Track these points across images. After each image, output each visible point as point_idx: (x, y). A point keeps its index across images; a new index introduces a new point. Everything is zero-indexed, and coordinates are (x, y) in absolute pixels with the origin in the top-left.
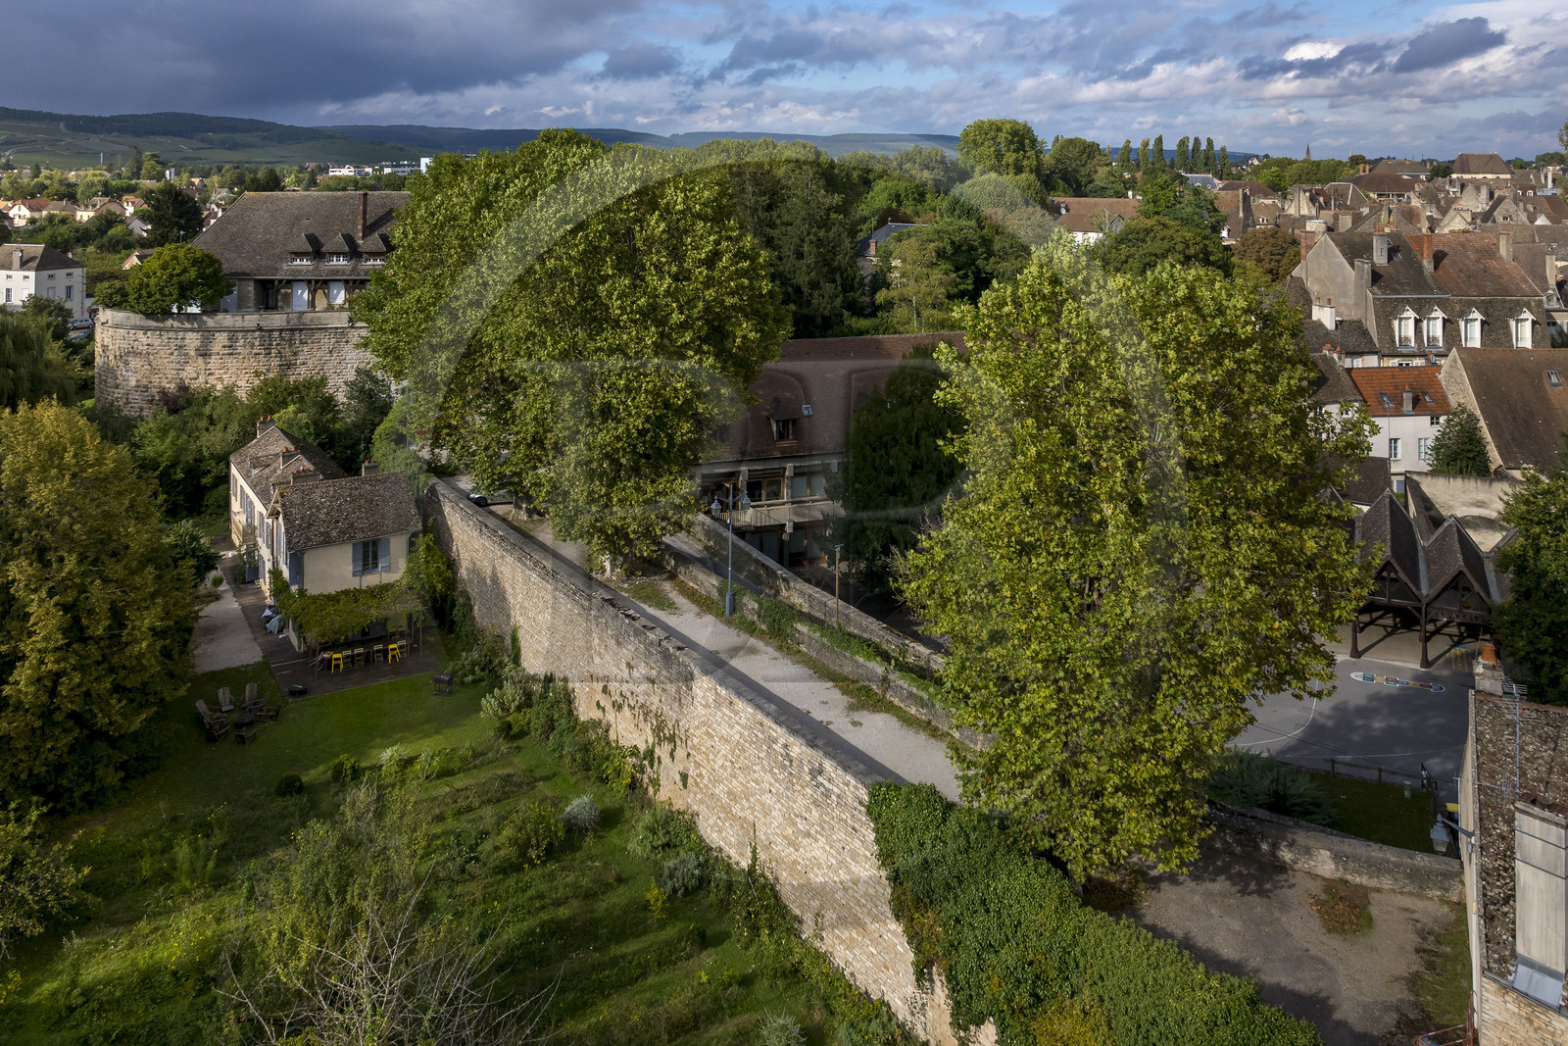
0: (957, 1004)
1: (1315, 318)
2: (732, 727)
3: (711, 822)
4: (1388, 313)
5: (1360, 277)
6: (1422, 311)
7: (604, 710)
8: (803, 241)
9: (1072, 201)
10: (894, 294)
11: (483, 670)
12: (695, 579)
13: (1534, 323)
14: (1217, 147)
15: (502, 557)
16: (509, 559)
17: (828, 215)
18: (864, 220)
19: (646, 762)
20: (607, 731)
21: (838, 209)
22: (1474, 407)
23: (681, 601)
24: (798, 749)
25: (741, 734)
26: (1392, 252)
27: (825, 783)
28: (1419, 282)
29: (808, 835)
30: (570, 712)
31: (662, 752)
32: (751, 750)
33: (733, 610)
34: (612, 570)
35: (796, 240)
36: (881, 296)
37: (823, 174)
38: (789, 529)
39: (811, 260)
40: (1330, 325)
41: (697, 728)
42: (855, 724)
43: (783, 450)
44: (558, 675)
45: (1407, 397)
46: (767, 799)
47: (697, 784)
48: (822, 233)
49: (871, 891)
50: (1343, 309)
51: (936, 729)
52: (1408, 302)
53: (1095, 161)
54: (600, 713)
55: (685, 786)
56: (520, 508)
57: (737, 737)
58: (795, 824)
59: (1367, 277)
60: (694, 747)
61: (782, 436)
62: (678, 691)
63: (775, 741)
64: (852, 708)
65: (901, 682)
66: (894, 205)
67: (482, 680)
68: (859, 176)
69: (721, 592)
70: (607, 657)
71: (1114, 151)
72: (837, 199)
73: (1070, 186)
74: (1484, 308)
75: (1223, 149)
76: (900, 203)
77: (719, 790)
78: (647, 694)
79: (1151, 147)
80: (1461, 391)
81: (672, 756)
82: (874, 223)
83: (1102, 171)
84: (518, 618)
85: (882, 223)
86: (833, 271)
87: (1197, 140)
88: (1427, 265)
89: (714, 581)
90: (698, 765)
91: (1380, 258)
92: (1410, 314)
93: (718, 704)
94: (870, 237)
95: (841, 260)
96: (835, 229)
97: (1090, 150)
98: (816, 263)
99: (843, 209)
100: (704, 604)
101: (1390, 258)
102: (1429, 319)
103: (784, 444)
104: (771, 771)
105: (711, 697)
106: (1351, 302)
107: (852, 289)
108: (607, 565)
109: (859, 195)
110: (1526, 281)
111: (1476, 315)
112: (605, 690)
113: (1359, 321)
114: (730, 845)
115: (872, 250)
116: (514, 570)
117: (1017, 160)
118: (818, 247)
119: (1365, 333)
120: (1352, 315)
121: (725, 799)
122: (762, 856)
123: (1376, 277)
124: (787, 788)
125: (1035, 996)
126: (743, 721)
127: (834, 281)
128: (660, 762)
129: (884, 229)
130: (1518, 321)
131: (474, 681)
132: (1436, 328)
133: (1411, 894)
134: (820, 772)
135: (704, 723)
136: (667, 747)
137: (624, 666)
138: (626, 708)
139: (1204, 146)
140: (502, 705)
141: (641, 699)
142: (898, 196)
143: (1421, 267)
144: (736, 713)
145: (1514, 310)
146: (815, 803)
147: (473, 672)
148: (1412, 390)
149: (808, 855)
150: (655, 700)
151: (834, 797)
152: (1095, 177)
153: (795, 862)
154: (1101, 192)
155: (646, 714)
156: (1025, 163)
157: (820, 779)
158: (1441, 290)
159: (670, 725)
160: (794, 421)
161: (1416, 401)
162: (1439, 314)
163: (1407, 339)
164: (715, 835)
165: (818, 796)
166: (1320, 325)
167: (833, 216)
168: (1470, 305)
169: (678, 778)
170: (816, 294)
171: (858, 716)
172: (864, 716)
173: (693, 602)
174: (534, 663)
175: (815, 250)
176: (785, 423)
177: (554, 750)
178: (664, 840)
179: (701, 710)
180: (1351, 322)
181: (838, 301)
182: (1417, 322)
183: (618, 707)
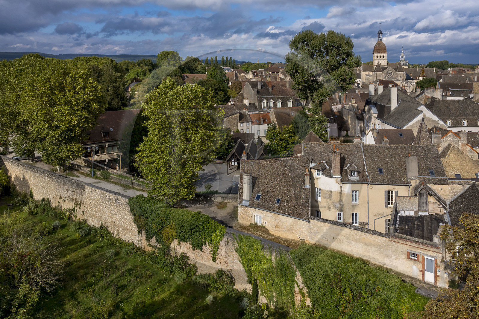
0: (147, 235)
1: (244, 103)
2: (95, 196)
3: (91, 220)
4: (260, 101)
5: (255, 92)
6: (268, 100)
7: (60, 203)
8: (109, 86)
9: (189, 75)
10: (136, 100)
11: (22, 202)
12: (83, 170)
13: (293, 102)
14: (232, 59)
15: (26, 172)
16: (28, 172)
17: (116, 79)
18: (127, 81)
19: (72, 212)
20: (61, 208)
21: (119, 77)
22: (275, 121)
23: (79, 175)
24: (112, 196)
25: (98, 197)
26: (262, 86)
27: (119, 201)
28: (268, 94)
29: (115, 214)
30: (50, 206)
31: (77, 208)
32: (101, 200)
33: (94, 175)
34: (60, 170)
35: (107, 86)
36: (132, 101)
37: (114, 67)
38: (107, 161)
39: (111, 92)
40: (247, 105)
41: (87, 199)
42: (125, 192)
43: (105, 140)
44: (46, 198)
45: (262, 120)
46: (105, 210)
47: (87, 212)
48: (114, 84)
49: (129, 221)
50: (251, 101)
51: (144, 190)
52: (265, 98)
53: (197, 63)
54: (59, 204)
55: (84, 214)
56: (30, 160)
57: (97, 198)
58: (112, 213)
59: (256, 92)
60: (86, 204)
61: (105, 136)
62: (81, 192)
63: (106, 196)
64: (125, 189)
65: (136, 182)
66: (136, 77)
67: (21, 205)
68: (125, 68)
69: (91, 172)
70: (61, 189)
71: (203, 61)
72: (119, 74)
73: (190, 71)
74: (282, 99)
75: (234, 60)
76: (138, 76)
77: (93, 212)
78: (73, 195)
79: (214, 59)
80: (273, 119)
81: (80, 208)
82: (130, 82)
83: (199, 66)
84: (32, 187)
85: (132, 82)
86: (118, 95)
87: (227, 57)
88: (270, 89)
89: (89, 169)
90: (87, 208)
91: (260, 87)
92: (266, 101)
93: (92, 192)
94: (129, 86)
95: (120, 91)
96: (118, 83)
97: (196, 60)
98: (113, 93)
99: (121, 77)
100: (86, 175)
101: (262, 87)
102: (270, 102)
103: (106, 139)
104: (106, 203)
105: (90, 191)
106: (253, 99)
107: (124, 100)
108: (59, 169)
109: (125, 74)
110: (291, 92)
111: (280, 101)
112: (60, 198)
113: (254, 103)
114: (96, 224)
115: (130, 89)
116: (30, 174)
117: (174, 63)
118: (113, 88)
119: (256, 106)
120: (252, 102)
121: (94, 213)
122: (104, 223)
123: (258, 92)
124: (110, 206)
125: (162, 226)
126: (99, 194)
127: (118, 98)
128: (76, 211)
129: (133, 84)
130: (289, 102)
131: (19, 205)
132: (271, 104)
133: (234, 202)
134: (117, 199)
135: (88, 198)
136: (78, 206)
137: (66, 190)
138: (67, 201)
139: (229, 59)
140: (29, 208)
141: (71, 197)
142: (138, 74)
143: (269, 89)
144: (97, 193)
145: (288, 99)
146: (117, 207)
147: (19, 203)
148: (263, 118)
149: (115, 219)
150: (75, 196)
151: (121, 204)
152: (197, 68)
153: (112, 221)
154: (198, 72)
155: (72, 200)
156: (176, 64)
157: (117, 201)
158: (273, 95)
159: (79, 201)
160: (108, 132)
161: (264, 121)
162: (272, 101)
163: (265, 107)
164: (92, 223)
165: (117, 205)
166: (245, 104)
167: (117, 79)
168: (279, 98)
169: (82, 213)
170: (113, 102)
171: (126, 191)
172: (128, 191)
173: (83, 175)
174: (37, 197)
175: (112, 89)
176: (106, 133)
177: (46, 216)
178: (79, 227)
179: (87, 195)
180: (253, 104)
181: (120, 103)
182: (267, 103)
183: (64, 201)
